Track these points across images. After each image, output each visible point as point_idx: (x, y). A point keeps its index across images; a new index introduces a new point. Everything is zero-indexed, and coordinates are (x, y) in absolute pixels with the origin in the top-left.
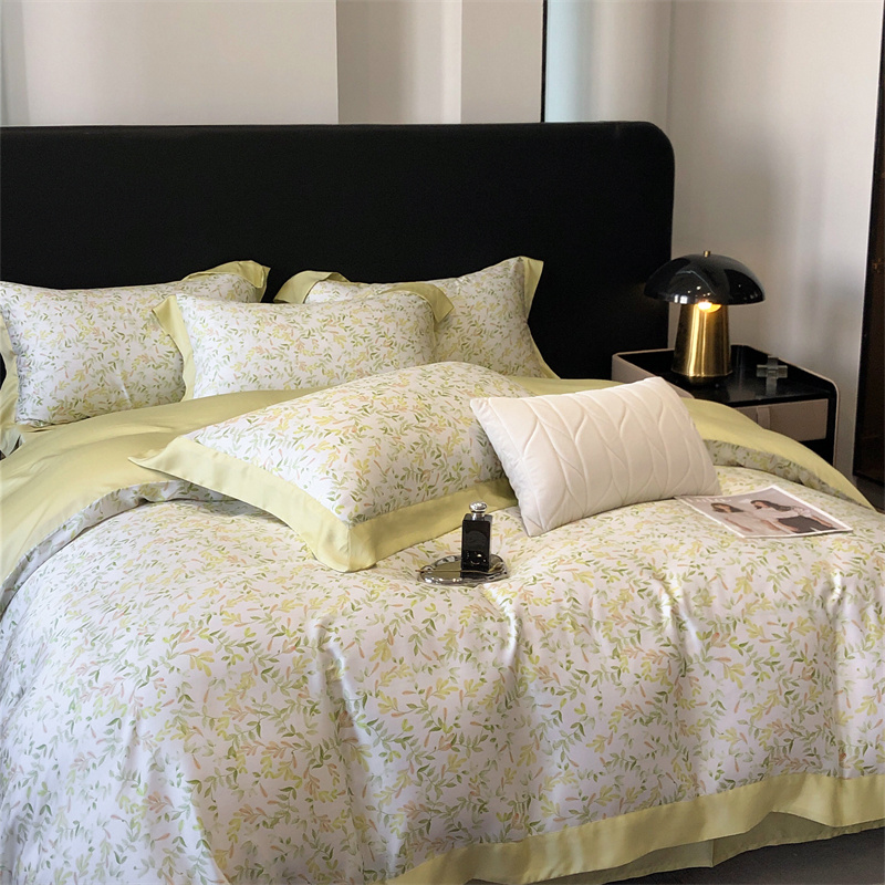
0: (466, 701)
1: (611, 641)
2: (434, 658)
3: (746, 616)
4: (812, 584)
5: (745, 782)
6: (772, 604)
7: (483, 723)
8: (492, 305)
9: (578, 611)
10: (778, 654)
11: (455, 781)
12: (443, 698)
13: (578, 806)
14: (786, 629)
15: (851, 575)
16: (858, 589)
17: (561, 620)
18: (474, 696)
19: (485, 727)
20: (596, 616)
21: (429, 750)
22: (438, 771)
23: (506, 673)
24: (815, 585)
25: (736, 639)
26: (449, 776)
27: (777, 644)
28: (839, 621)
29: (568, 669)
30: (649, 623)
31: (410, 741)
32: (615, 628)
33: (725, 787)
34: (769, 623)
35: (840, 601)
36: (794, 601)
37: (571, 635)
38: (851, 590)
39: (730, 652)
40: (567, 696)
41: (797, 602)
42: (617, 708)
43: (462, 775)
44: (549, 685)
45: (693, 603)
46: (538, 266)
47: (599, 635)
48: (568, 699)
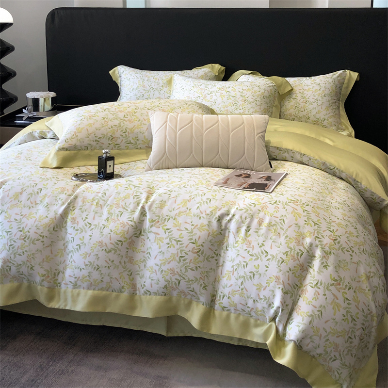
0: (37, 223)
1: (109, 214)
2: (34, 203)
3: (176, 217)
4: (217, 210)
5: (156, 294)
6: (192, 215)
7: (40, 234)
8: (316, 90)
9: (103, 198)
10: (183, 237)
11: (22, 254)
12: (28, 220)
13: (73, 280)
14: (193, 227)
15: (242, 210)
16: (241, 217)
17: (93, 200)
18: (40, 222)
19: (40, 235)
20: (108, 202)
21: (15, 238)
22: (16, 248)
23: (58, 216)
24: (219, 210)
25: (166, 225)
26: (20, 251)
27: (185, 233)
28: (227, 231)
29: (84, 221)
30: (129, 210)
31: (10, 233)
32: (114, 208)
33: (146, 293)
34: (186, 223)
35: (229, 221)
36: (204, 215)
37: (93, 207)
38: (237, 217)
39: (161, 231)
40: (79, 232)
41: (205, 216)
42: (97, 242)
43: (25, 252)
44: (74, 226)
45: (154, 205)
46: (355, 75)
47: (105, 211)
48: (79, 233)
